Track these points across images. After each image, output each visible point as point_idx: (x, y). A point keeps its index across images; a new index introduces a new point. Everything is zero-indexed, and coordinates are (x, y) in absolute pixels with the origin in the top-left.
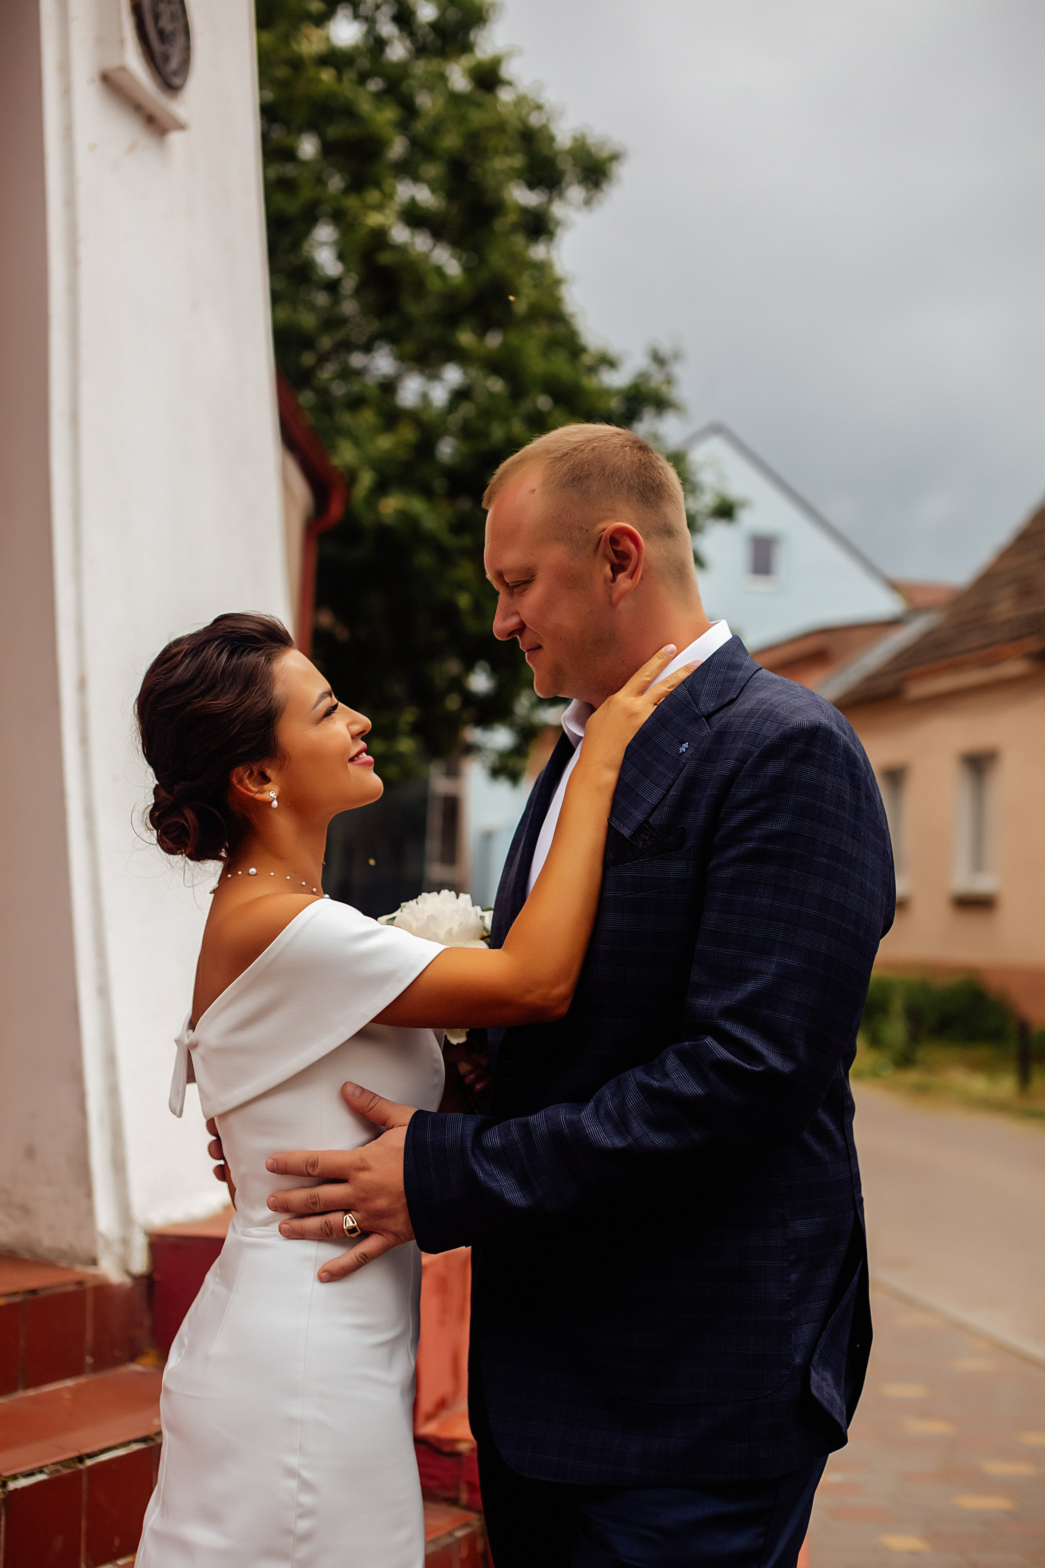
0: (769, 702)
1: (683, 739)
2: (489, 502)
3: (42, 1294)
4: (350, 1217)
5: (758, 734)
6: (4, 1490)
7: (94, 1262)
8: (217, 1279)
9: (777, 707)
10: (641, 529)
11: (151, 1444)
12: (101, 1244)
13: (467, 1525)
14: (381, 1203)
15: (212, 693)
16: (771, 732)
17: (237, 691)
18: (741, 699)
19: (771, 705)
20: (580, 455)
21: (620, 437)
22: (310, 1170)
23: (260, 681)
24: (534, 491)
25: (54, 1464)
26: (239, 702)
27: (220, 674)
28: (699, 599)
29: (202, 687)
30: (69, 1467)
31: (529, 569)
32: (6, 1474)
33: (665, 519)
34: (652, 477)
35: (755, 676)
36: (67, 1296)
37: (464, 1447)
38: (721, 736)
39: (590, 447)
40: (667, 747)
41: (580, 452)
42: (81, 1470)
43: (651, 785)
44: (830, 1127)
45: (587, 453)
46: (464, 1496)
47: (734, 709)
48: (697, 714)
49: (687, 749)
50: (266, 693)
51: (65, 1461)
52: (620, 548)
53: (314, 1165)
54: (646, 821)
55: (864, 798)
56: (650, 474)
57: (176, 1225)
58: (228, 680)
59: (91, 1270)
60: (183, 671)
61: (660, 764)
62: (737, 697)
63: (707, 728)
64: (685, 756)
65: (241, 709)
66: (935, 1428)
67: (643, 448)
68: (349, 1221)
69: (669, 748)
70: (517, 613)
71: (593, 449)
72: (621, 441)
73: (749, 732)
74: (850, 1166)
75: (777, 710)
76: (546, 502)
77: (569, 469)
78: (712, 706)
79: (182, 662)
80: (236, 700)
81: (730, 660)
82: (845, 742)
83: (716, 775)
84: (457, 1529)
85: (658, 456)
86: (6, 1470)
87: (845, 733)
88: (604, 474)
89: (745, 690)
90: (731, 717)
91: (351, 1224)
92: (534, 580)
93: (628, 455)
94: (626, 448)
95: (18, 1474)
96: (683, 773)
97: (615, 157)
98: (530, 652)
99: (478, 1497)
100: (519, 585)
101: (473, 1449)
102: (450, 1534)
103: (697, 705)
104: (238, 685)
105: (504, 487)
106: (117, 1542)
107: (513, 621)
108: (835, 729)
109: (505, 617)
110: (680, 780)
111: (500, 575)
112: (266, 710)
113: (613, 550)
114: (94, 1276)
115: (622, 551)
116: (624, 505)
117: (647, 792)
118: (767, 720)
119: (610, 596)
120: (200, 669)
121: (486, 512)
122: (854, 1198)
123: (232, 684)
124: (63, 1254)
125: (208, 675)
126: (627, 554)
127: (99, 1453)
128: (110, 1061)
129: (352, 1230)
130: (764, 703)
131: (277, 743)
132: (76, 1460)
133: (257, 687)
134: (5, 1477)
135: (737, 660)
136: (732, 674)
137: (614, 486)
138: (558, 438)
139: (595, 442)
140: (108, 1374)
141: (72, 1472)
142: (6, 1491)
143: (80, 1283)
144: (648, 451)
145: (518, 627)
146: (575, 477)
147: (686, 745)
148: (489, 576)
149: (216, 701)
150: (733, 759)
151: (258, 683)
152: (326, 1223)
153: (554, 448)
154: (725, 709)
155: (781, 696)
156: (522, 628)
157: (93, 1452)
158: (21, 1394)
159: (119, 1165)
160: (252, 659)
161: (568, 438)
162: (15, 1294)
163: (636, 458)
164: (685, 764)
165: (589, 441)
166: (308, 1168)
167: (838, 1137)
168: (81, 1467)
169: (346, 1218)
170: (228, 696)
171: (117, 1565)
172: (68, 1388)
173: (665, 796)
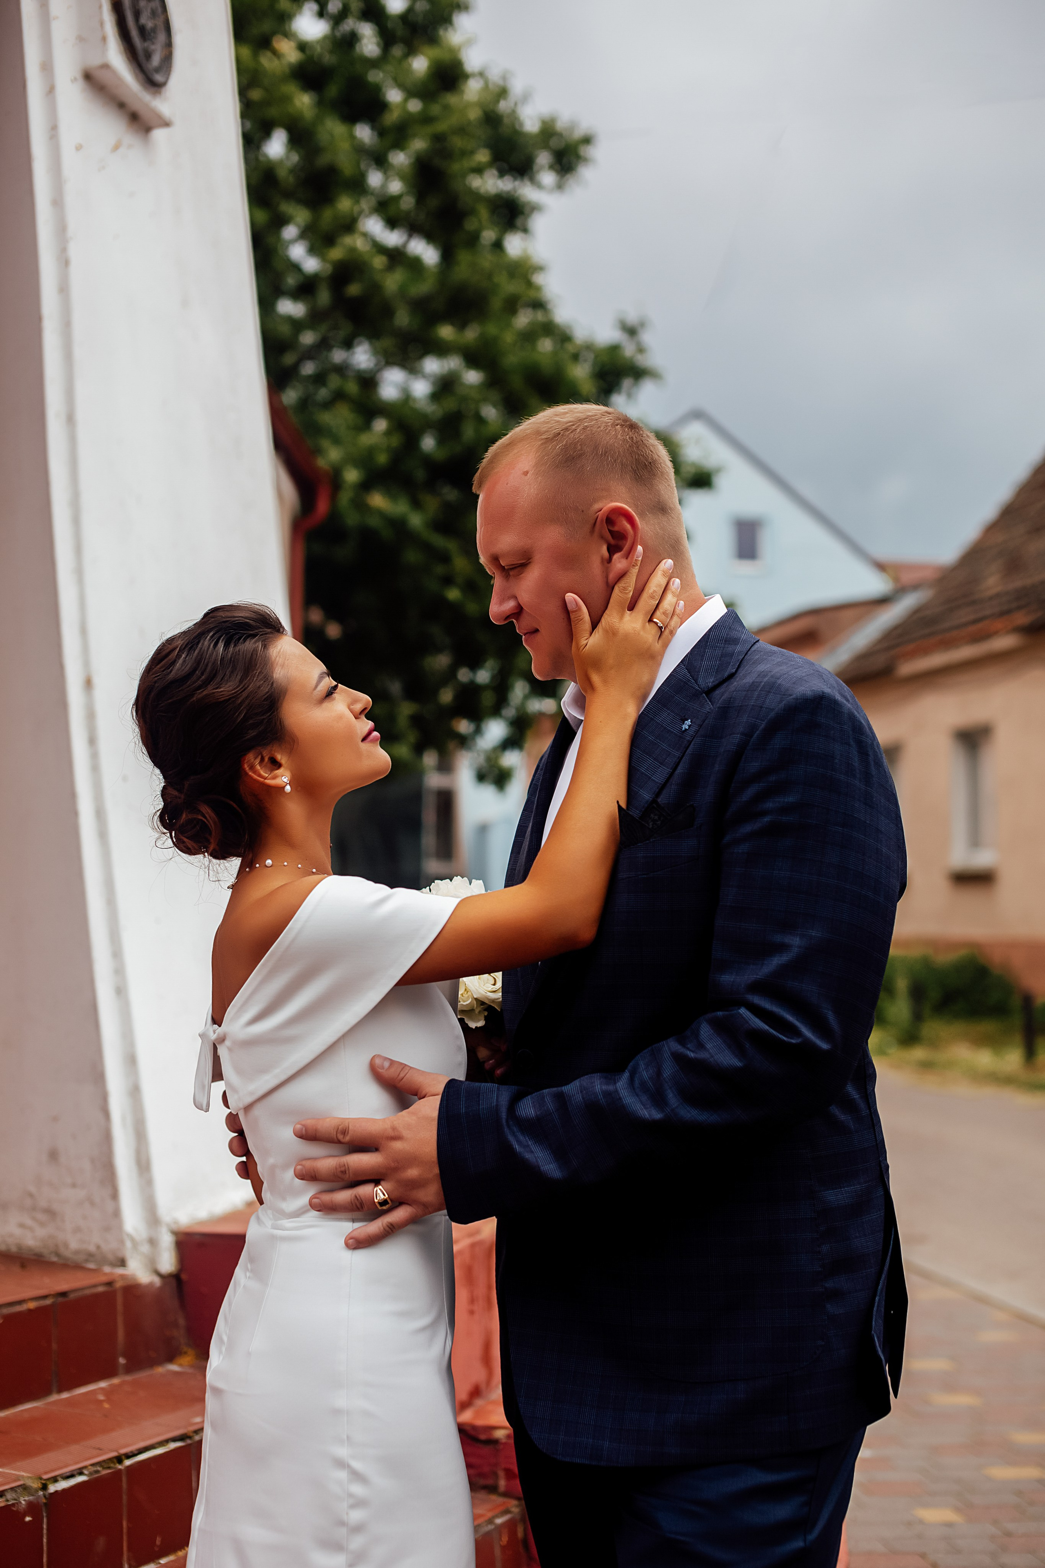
0: (770, 674)
1: (685, 716)
2: (480, 485)
3: (72, 1296)
4: (380, 1189)
5: (761, 707)
6: (45, 1492)
7: (122, 1263)
8: (248, 1274)
9: (778, 679)
10: (636, 507)
11: (189, 1441)
12: (128, 1244)
13: (507, 1512)
14: (413, 1173)
15: (214, 682)
16: (774, 703)
17: (239, 677)
18: (741, 672)
19: (772, 677)
20: (572, 435)
21: (610, 415)
22: (341, 1137)
23: (260, 666)
24: (527, 473)
25: (93, 1465)
26: (242, 687)
27: (219, 663)
28: (693, 576)
29: (203, 677)
30: (109, 1468)
31: (525, 552)
32: (45, 1477)
33: (659, 496)
34: (645, 455)
35: (753, 649)
36: (96, 1298)
37: (500, 1434)
38: (725, 711)
39: (582, 427)
40: (669, 725)
41: (571, 432)
42: (120, 1470)
43: (655, 763)
44: (854, 1096)
45: (578, 433)
46: (502, 1483)
47: (735, 684)
48: (697, 690)
49: (689, 726)
50: (268, 678)
51: (104, 1461)
52: (616, 529)
53: (344, 1132)
54: (654, 801)
55: (872, 763)
56: (642, 452)
57: (202, 1223)
58: (228, 668)
59: (120, 1271)
60: (181, 666)
61: (663, 742)
62: (736, 671)
63: (708, 704)
64: (689, 733)
65: (245, 694)
66: (963, 1400)
67: (632, 426)
68: (380, 1193)
69: (671, 726)
70: (515, 597)
71: (585, 428)
72: (611, 419)
73: (753, 705)
74: (875, 1134)
75: (779, 682)
76: (540, 483)
77: (562, 449)
78: (711, 681)
79: (179, 656)
80: (237, 687)
81: (727, 634)
82: (849, 709)
83: (722, 750)
84: (497, 1516)
85: (648, 434)
86: (46, 1473)
87: (848, 700)
88: (597, 453)
89: (745, 663)
90: (734, 692)
91: (382, 1197)
92: (530, 563)
93: (620, 433)
94: (617, 427)
95: (58, 1476)
96: (689, 751)
97: (587, 140)
98: (527, 635)
99: (517, 1484)
100: (515, 567)
101: (508, 1436)
102: (490, 1521)
103: (696, 681)
104: (238, 673)
105: (496, 471)
106: (158, 1541)
107: (510, 605)
108: (838, 697)
109: (502, 601)
110: (686, 759)
111: (495, 559)
112: (270, 692)
113: (609, 531)
114: (123, 1277)
115: (617, 532)
116: (618, 484)
117: (652, 770)
118: (769, 692)
119: (607, 577)
120: (198, 662)
121: (478, 496)
122: (880, 1166)
123: (232, 672)
124: (90, 1256)
125: (207, 665)
126: (624, 534)
127: (136, 1452)
128: (131, 1061)
129: (384, 1203)
130: (765, 676)
131: (284, 726)
132: (115, 1461)
133: (258, 671)
134: (45, 1480)
135: (734, 634)
136: (730, 648)
137: (608, 465)
138: (548, 419)
139: (586, 422)
140: (142, 1375)
141: (111, 1472)
142: (47, 1494)
143: (110, 1284)
144: (638, 429)
145: (515, 611)
146: (568, 457)
147: (688, 722)
148: (482, 560)
149: (220, 689)
150: (738, 733)
151: (258, 668)
152: (356, 1197)
153: (544, 429)
154: (725, 685)
155: (781, 668)
156: (519, 611)
157: (132, 1452)
158: (54, 1397)
159: (143, 1165)
160: (249, 645)
161: (557, 419)
162: (45, 1297)
163: (628, 437)
164: (690, 742)
165: (581, 420)
166: (338, 1135)
167: (862, 1105)
168: (120, 1467)
169: (376, 1191)
170: (229, 684)
171: (160, 1563)
172: (102, 1389)
173: (671, 775)
